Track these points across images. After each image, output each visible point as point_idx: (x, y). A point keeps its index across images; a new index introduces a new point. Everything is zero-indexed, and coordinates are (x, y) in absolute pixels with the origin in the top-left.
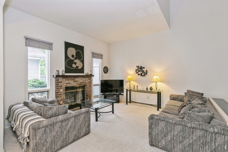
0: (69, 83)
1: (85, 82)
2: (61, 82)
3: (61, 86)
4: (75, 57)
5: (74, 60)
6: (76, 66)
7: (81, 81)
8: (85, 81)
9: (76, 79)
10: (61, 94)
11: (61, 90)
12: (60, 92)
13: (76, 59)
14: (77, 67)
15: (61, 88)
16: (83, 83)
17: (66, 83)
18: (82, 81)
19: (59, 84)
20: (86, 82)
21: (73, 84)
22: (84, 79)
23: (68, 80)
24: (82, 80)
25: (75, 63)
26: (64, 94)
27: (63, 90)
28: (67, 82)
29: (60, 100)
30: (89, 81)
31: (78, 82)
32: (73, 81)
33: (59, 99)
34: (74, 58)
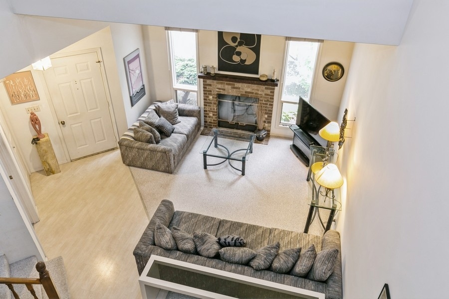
0: (224, 90)
1: (256, 94)
2: (210, 85)
3: (211, 91)
4: (239, 40)
5: (237, 46)
6: (241, 60)
7: (246, 89)
8: (258, 90)
9: (237, 85)
10: (211, 103)
11: (211, 97)
12: (209, 100)
13: (240, 44)
14: (243, 61)
15: (211, 94)
16: (253, 93)
17: (217, 88)
18: (249, 90)
19: (207, 87)
20: (260, 93)
21: (230, 91)
22: (255, 87)
23: (222, 83)
24: (249, 87)
25: (239, 54)
26: (215, 104)
27: (213, 97)
28: (219, 86)
29: (210, 111)
30: (268, 92)
31: (241, 90)
32: (230, 87)
33: (208, 108)
34: (237, 44)
